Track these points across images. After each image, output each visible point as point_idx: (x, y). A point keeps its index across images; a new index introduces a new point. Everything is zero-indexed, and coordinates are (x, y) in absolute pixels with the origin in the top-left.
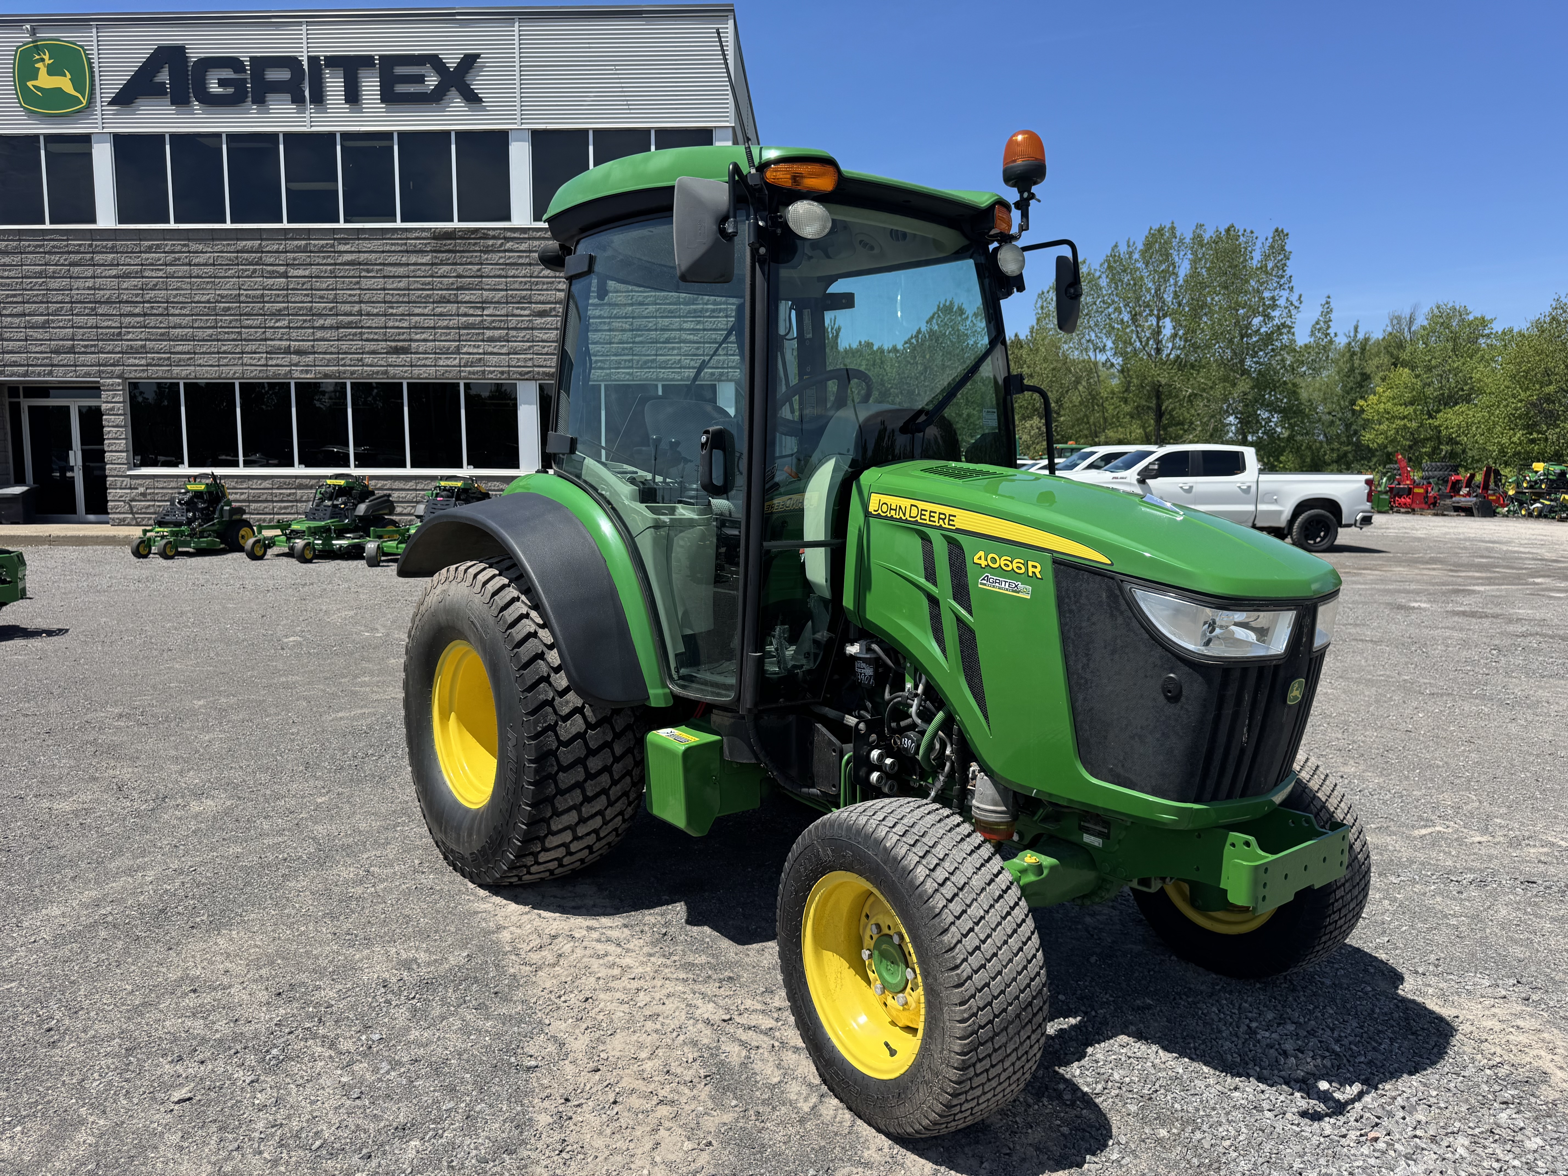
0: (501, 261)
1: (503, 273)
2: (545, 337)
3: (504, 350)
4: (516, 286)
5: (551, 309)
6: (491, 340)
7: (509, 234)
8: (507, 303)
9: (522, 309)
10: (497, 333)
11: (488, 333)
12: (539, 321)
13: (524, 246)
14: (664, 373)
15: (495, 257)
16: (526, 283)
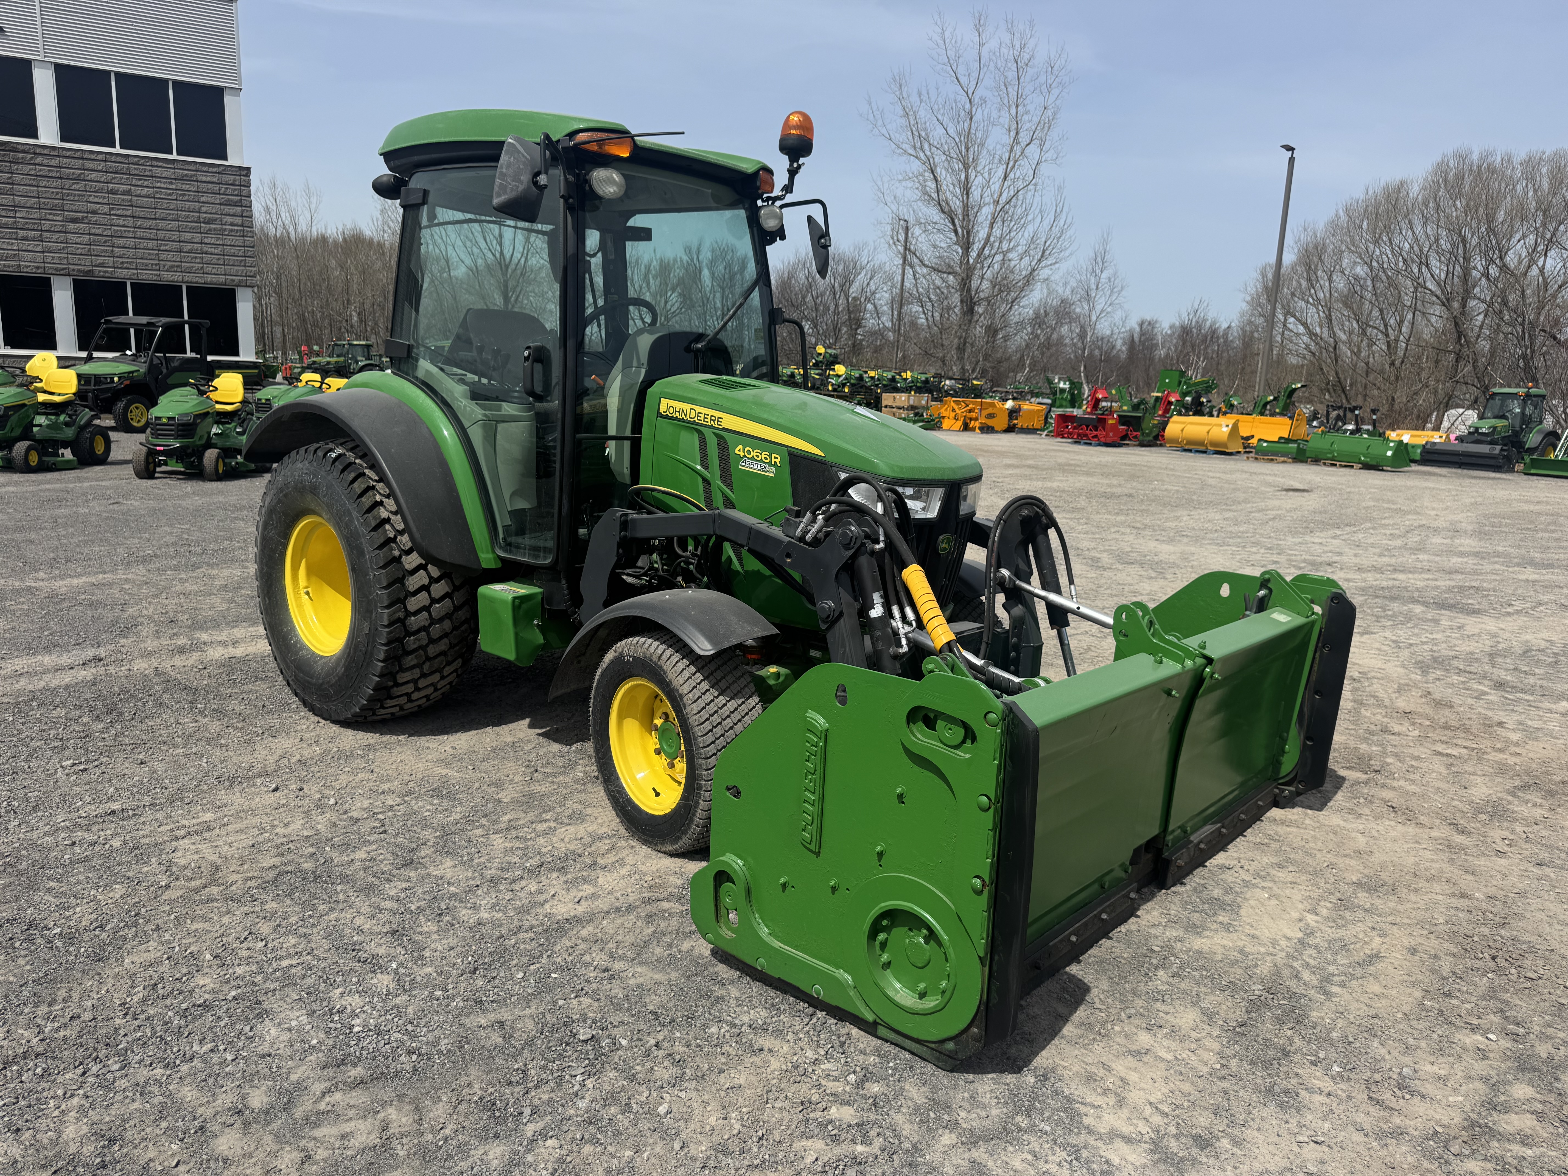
0: (32, 172)
1: (35, 183)
2: (78, 240)
3: (39, 249)
4: (48, 195)
5: (83, 218)
6: (25, 239)
7: (38, 150)
8: (39, 208)
9: (54, 215)
10: (31, 234)
11: (22, 233)
12: (71, 226)
13: (55, 162)
14: (188, 277)
15: (26, 169)
16: (57, 193)
